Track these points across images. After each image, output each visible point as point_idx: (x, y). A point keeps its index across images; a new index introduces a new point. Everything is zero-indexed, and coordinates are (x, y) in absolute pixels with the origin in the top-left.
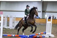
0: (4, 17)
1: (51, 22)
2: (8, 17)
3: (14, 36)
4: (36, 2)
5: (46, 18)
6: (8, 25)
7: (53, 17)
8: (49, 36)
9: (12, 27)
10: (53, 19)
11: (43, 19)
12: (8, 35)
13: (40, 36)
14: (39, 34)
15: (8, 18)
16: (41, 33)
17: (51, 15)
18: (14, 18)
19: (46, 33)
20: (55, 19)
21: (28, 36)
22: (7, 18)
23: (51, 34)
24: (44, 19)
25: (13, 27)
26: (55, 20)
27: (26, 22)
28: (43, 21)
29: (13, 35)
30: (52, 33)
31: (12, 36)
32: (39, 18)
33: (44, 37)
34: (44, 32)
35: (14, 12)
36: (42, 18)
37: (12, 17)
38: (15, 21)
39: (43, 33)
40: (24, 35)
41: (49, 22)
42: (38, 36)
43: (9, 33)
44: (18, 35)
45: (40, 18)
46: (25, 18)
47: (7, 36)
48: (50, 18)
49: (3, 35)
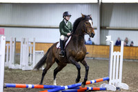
0: (7, 42)
1: (121, 53)
2: (16, 42)
3: (33, 87)
4: (85, 6)
5: (108, 44)
6: (17, 61)
7: (126, 41)
8: (118, 88)
9: (27, 65)
10: (125, 46)
11: (101, 45)
12: (16, 85)
13: (94, 87)
14: (93, 81)
15: (17, 44)
16: (97, 80)
17: (123, 36)
18: (32, 43)
19: (108, 80)
20: (131, 46)
21: (66, 87)
22: (14, 44)
23: (122, 82)
24: (105, 45)
25: (29, 65)
26: (132, 48)
27: (65, 54)
28: (101, 51)
29: (30, 86)
30: (124, 81)
31: (27, 87)
32: (93, 44)
33: (105, 89)
34: (105, 78)
35: (33, 29)
36: (98, 44)
37: (26, 41)
38: (34, 51)
39: (102, 79)
40: (55, 84)
41: (117, 54)
42: (90, 88)
43: (20, 81)
44: (42, 86)
45: (95, 43)
46: (62, 43)
47: (14, 87)
48: (118, 43)
49: (6, 84)
